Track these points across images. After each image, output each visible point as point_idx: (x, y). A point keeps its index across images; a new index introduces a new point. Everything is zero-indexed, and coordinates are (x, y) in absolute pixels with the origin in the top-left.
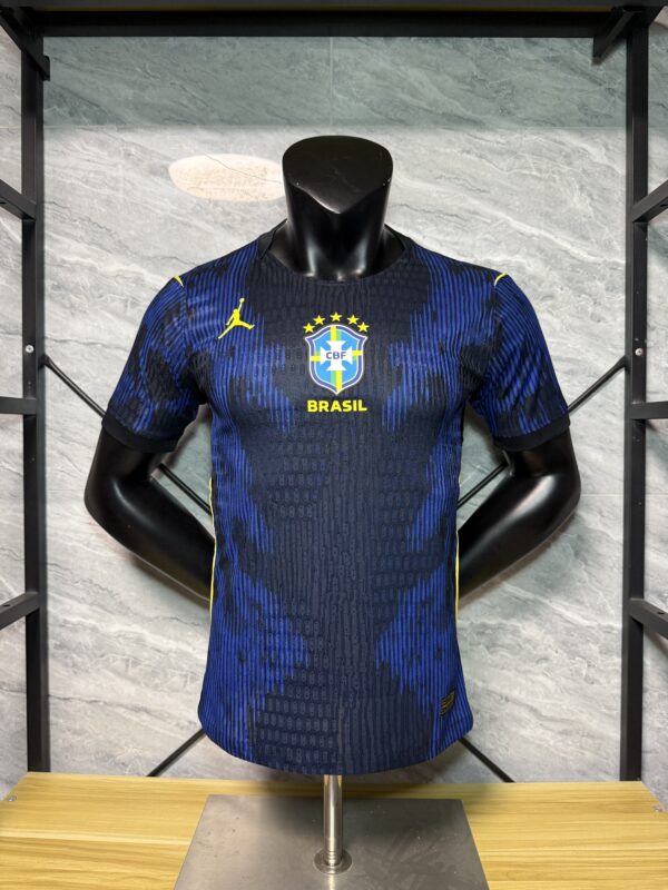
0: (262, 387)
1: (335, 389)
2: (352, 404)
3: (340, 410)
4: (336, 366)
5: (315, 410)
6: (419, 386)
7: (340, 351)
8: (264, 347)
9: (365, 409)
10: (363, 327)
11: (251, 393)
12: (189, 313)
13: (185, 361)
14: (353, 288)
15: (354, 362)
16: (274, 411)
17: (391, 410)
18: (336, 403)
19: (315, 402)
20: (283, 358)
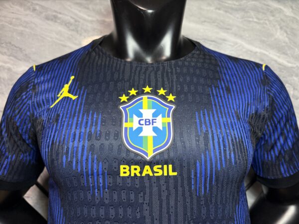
0: (77, 151)
1: (147, 154)
2: (162, 169)
3: (151, 174)
4: (148, 132)
5: (127, 174)
6: (225, 151)
7: (151, 118)
8: (83, 114)
9: (175, 174)
10: (171, 98)
11: (67, 158)
12: (34, 89)
13: (30, 125)
14: (161, 68)
15: (164, 128)
16: (88, 175)
17: (201, 173)
18: (147, 167)
19: (127, 167)
20: (99, 123)
